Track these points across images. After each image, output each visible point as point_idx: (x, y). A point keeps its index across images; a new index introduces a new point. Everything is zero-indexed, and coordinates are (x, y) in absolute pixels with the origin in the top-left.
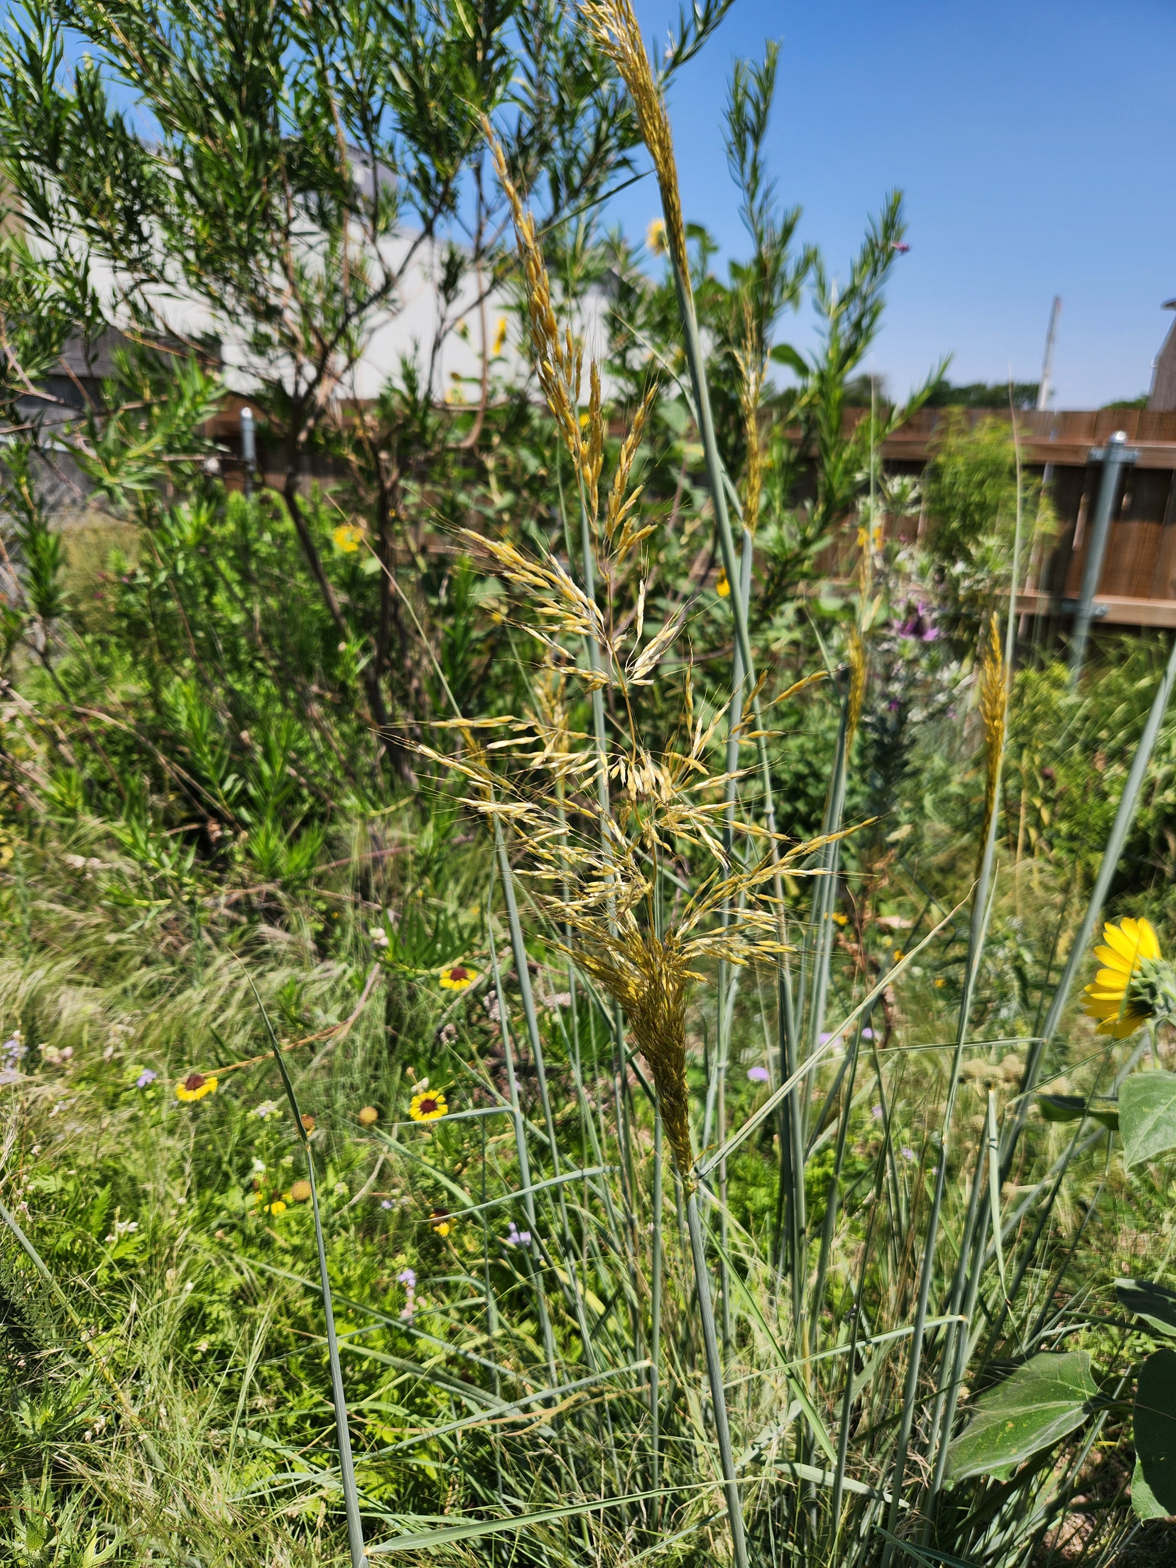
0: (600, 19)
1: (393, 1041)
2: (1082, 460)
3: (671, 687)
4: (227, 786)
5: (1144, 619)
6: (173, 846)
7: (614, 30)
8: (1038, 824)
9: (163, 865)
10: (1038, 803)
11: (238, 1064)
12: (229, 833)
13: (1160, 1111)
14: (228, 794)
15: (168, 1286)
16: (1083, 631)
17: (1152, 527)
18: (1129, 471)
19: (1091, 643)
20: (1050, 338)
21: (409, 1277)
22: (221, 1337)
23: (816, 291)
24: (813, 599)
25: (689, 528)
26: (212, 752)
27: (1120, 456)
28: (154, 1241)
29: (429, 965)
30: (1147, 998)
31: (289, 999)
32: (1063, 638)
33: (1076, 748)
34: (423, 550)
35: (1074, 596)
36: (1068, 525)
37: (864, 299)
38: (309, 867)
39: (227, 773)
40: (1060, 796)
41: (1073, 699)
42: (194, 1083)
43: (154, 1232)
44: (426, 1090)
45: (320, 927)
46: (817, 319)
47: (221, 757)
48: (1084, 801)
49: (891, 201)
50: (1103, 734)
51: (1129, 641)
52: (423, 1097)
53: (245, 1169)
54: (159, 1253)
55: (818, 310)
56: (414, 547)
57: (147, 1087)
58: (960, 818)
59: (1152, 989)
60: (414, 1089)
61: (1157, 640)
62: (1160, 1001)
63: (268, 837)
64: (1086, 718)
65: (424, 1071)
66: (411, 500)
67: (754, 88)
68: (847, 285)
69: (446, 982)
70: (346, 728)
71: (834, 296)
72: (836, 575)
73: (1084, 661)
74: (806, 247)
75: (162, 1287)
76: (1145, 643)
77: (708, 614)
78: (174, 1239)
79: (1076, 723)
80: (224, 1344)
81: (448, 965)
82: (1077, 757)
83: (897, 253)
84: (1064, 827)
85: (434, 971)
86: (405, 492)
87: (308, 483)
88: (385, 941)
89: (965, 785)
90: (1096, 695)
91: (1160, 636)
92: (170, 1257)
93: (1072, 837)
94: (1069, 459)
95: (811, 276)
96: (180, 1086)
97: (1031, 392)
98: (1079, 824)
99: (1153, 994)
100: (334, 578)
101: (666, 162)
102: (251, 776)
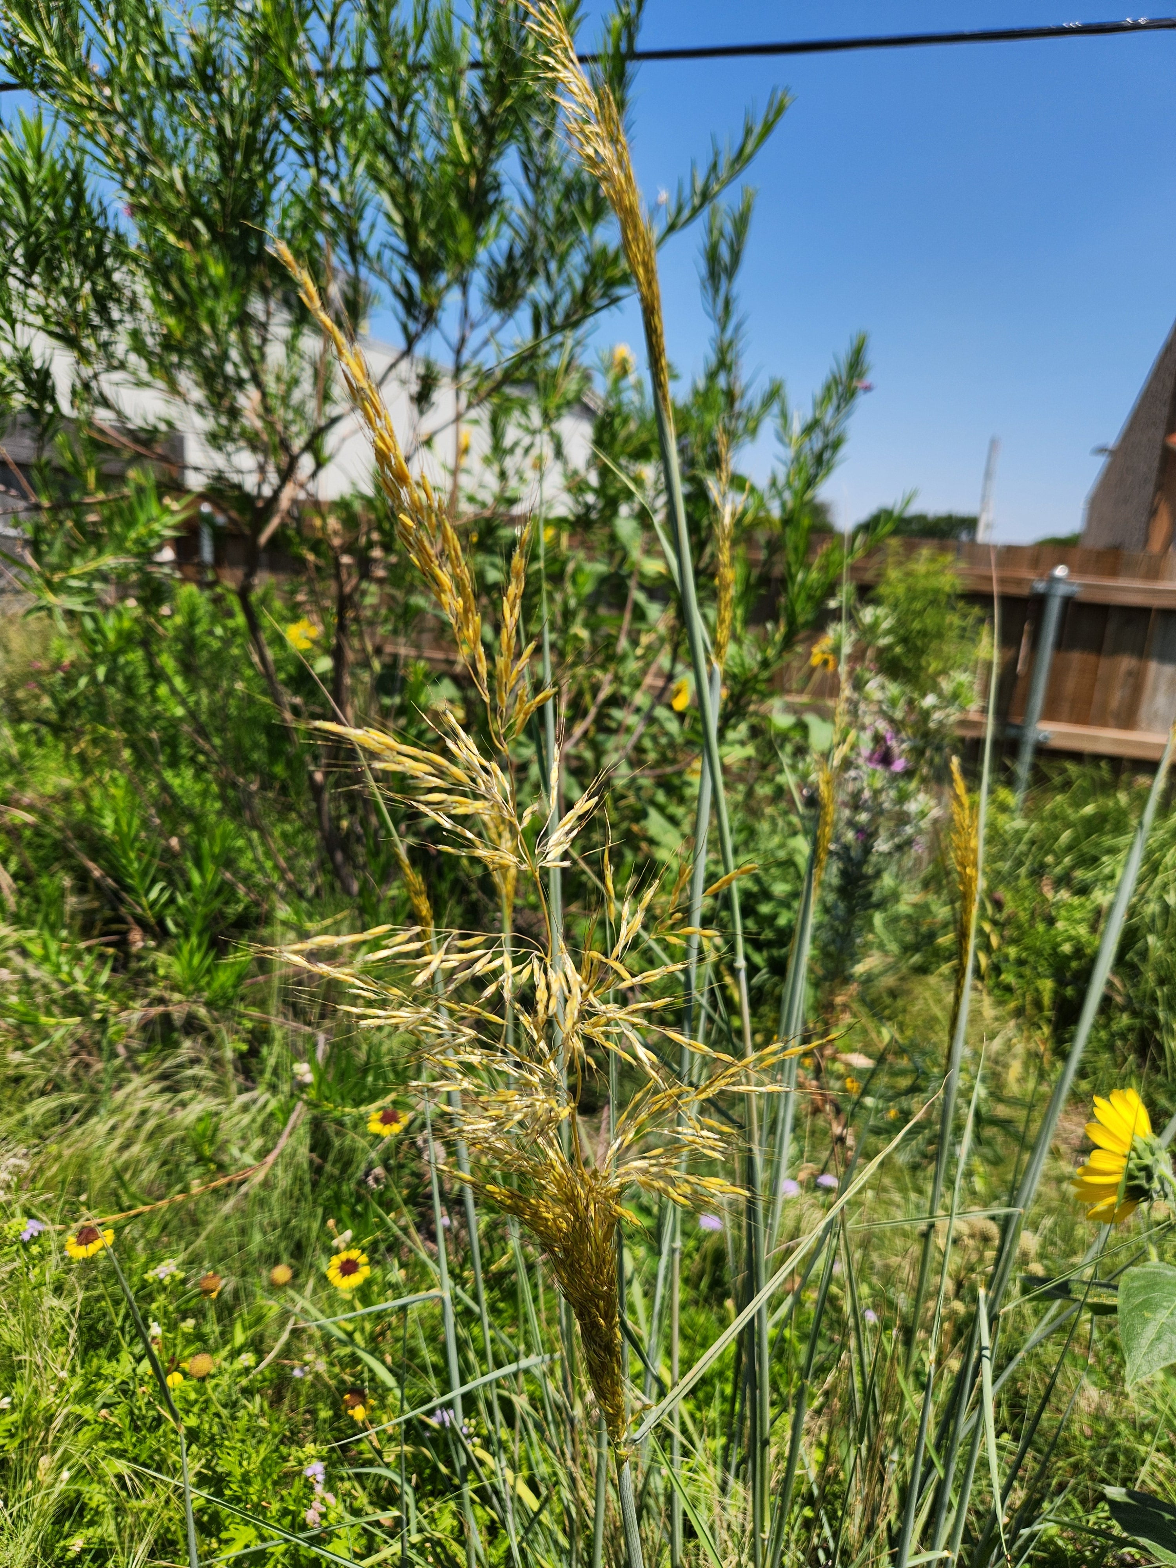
0: (587, 137)
1: (317, 1170)
2: (1024, 591)
3: (623, 797)
4: (153, 895)
5: (1087, 747)
6: (88, 959)
7: (601, 150)
8: (986, 947)
9: (74, 981)
10: (987, 927)
11: (141, 1208)
12: (152, 943)
13: (1162, 1316)
14: (152, 905)
15: (40, 1476)
16: (1027, 756)
17: (1092, 658)
18: (1069, 602)
19: (1035, 768)
20: (988, 475)
21: (316, 1470)
22: (99, 1531)
23: (779, 421)
24: (766, 718)
25: (645, 640)
26: (139, 859)
27: (1061, 590)
28: (27, 1422)
29: (357, 1104)
30: (1143, 1183)
31: (203, 1136)
32: (1008, 763)
33: (1023, 871)
34: (378, 651)
35: (1017, 720)
36: (1011, 653)
37: (826, 433)
38: (235, 986)
39: (153, 882)
40: (1009, 921)
41: (1019, 823)
42: (86, 1236)
43: (28, 1411)
44: (348, 1247)
45: (244, 1047)
46: (779, 449)
47: (149, 865)
48: (1032, 926)
49: (855, 343)
50: (1049, 859)
51: (1072, 768)
52: (343, 1256)
53: (140, 1332)
54: (31, 1438)
55: (780, 439)
56: (370, 648)
57: (34, 1239)
58: (909, 938)
59: (1148, 1171)
60: (335, 1243)
61: (1099, 767)
62: (1156, 1185)
63: (192, 953)
64: (1032, 842)
65: (348, 1222)
66: (369, 600)
67: (729, 228)
68: (809, 418)
69: (375, 1127)
70: (288, 828)
71: (796, 427)
72: (789, 692)
73: (1029, 787)
74: (772, 380)
75: (32, 1477)
76: (1089, 770)
77: (662, 727)
78: (50, 1419)
79: (1022, 847)
80: (102, 1540)
81: (379, 1103)
82: (1024, 882)
83: (860, 393)
84: (1012, 951)
85: (363, 1109)
86: (364, 593)
87: (263, 581)
88: (309, 1078)
89: (915, 906)
90: (1042, 820)
91: (1103, 764)
92: (45, 1440)
93: (1021, 962)
94: (1013, 590)
95: (775, 409)
96: (71, 1238)
97: (970, 524)
98: (1026, 949)
99: (1149, 1178)
100: (282, 676)
101: (649, 284)
102: (181, 885)
